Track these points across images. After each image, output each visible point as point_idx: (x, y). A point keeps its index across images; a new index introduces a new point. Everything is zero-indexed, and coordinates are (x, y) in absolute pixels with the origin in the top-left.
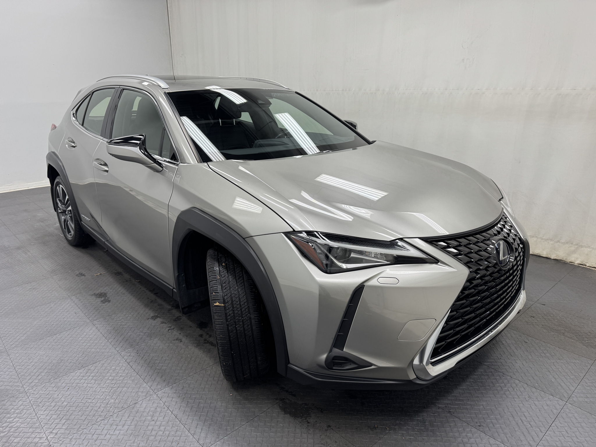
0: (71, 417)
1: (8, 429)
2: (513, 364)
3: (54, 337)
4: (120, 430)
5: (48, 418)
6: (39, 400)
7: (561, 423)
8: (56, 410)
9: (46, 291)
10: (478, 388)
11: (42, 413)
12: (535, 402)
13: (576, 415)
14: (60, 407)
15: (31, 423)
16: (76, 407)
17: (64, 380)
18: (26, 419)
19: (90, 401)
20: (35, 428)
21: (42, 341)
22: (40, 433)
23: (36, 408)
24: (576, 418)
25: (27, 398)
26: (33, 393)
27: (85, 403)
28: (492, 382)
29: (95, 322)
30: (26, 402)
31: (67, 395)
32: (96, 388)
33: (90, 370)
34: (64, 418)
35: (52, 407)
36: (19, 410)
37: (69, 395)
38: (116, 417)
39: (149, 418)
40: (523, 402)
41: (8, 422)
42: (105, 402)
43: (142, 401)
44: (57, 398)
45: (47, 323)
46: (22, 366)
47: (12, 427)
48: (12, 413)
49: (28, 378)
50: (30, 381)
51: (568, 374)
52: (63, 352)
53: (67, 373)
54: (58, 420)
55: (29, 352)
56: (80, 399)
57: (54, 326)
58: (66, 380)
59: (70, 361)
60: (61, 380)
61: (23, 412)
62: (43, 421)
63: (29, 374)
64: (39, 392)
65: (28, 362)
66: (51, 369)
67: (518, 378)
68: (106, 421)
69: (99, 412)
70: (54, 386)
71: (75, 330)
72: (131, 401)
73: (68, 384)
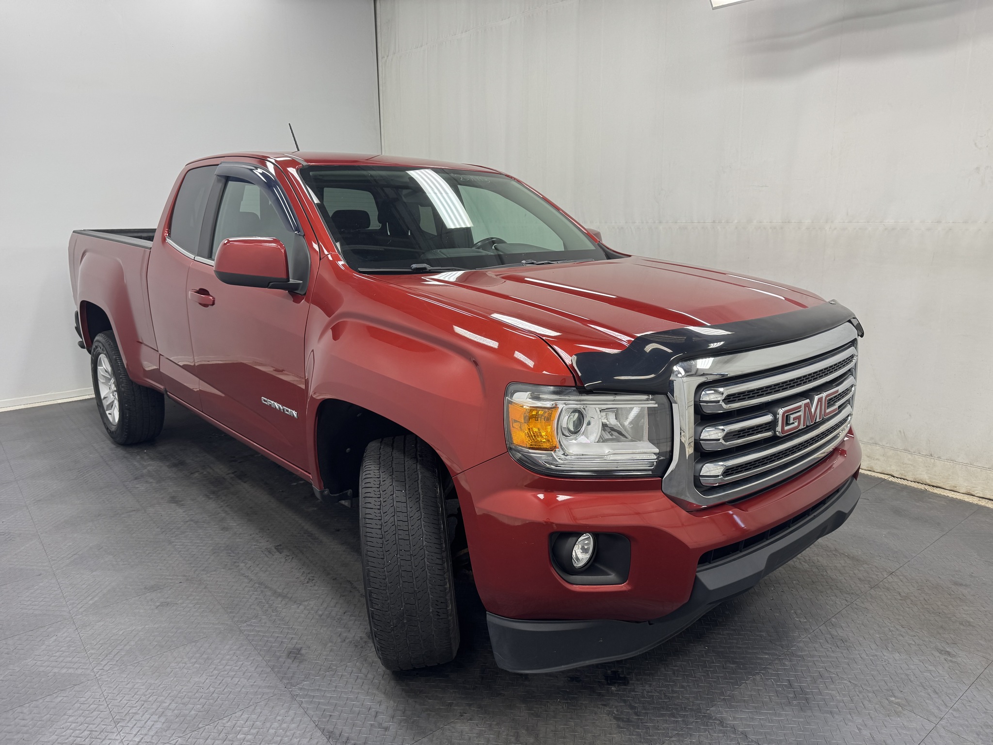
9: (191, 609)
71: (258, 710)
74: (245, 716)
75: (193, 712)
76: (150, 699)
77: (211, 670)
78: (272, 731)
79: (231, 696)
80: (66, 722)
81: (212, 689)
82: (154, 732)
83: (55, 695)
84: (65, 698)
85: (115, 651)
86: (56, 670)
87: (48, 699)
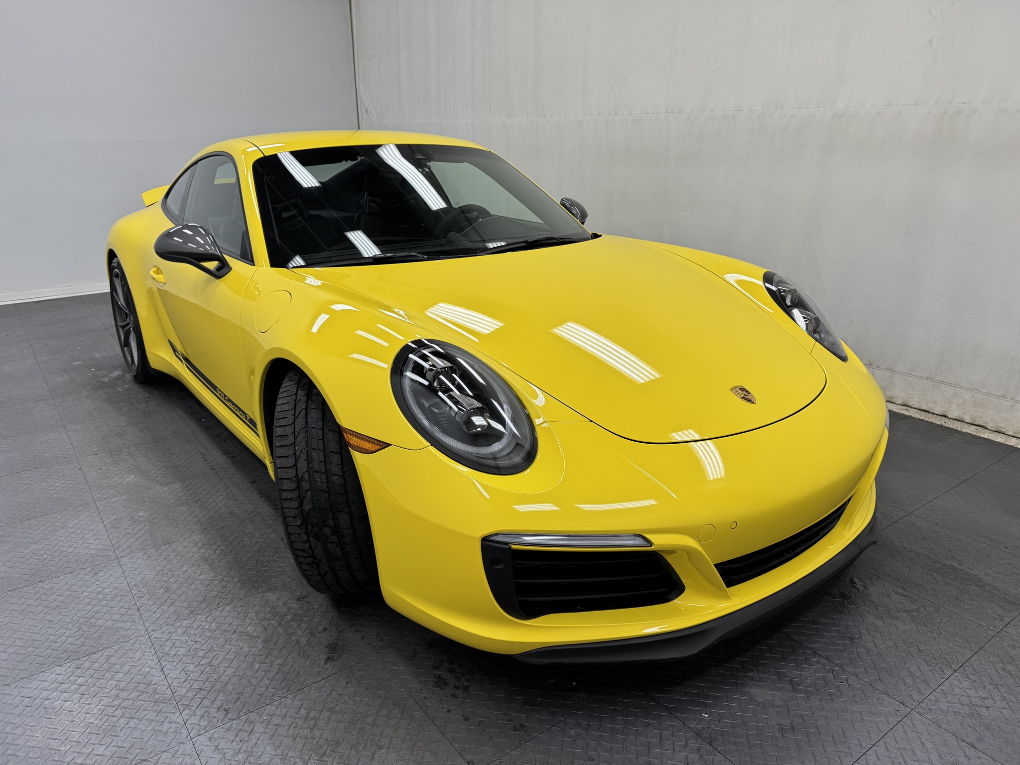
3: (39, 587)
17: (22, 689)
45: (36, 556)
53: (33, 673)
57: (46, 561)
58: (26, 690)
59: (48, 644)
71: (81, 575)
72: (136, 754)
73: (27, 700)
75: (18, 575)
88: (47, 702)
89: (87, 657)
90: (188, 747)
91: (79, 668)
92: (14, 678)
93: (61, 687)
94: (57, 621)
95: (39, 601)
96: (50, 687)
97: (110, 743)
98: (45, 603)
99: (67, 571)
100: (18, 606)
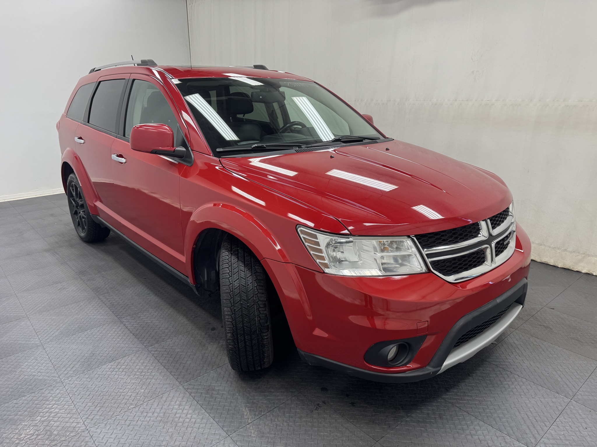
0: (104, 404)
1: (48, 414)
2: (521, 364)
3: (86, 333)
4: (151, 417)
5: (84, 405)
6: (75, 390)
7: (565, 419)
8: (91, 399)
9: (75, 290)
10: (487, 385)
11: (78, 401)
12: (541, 399)
13: (580, 411)
14: (94, 396)
15: (68, 410)
16: (109, 396)
17: (97, 372)
18: (64, 406)
19: (121, 390)
20: (72, 414)
21: (74, 336)
22: (77, 418)
23: (72, 396)
24: (580, 415)
25: (63, 388)
26: (69, 383)
27: (117, 392)
28: (500, 380)
29: (123, 320)
30: (63, 391)
31: (100, 385)
32: (127, 379)
33: (120, 363)
34: (98, 406)
35: (87, 396)
36: (57, 397)
37: (102, 385)
38: (146, 406)
39: (176, 407)
40: (529, 399)
41: (48, 408)
42: (135, 392)
43: (169, 391)
44: (91, 388)
45: (78, 320)
46: (57, 358)
47: (51, 412)
48: (50, 401)
49: (64, 369)
50: (66, 372)
51: (574, 374)
52: (94, 346)
53: (99, 366)
54: (93, 407)
55: (63, 346)
56: (112, 389)
57: (85, 322)
58: (98, 372)
59: (101, 355)
60: (93, 371)
61: (61, 400)
62: (80, 408)
63: (64, 366)
64: (74, 383)
65: (62, 355)
66: (84, 362)
67: (526, 377)
68: (137, 409)
69: (130, 401)
70: (87, 377)
71: (104, 327)
72: (159, 391)
73: (100, 376)
74: (98, 329)
75: (73, 328)
76: (53, 324)
77: (83, 313)
78: (109, 334)
79: (92, 323)
80: (13, 333)
81: (83, 320)
82: (55, 335)
83: (7, 323)
84: (12, 325)
85: (37, 307)
86: (8, 314)
87: (4, 325)
88: (110, 376)
89: (121, 359)
90: (181, 387)
91: (119, 363)
92: (91, 368)
93: (114, 370)
94: (101, 346)
95: (88, 338)
96: (109, 371)
97: (146, 389)
98: (91, 339)
99: (96, 326)
100: (79, 341)
